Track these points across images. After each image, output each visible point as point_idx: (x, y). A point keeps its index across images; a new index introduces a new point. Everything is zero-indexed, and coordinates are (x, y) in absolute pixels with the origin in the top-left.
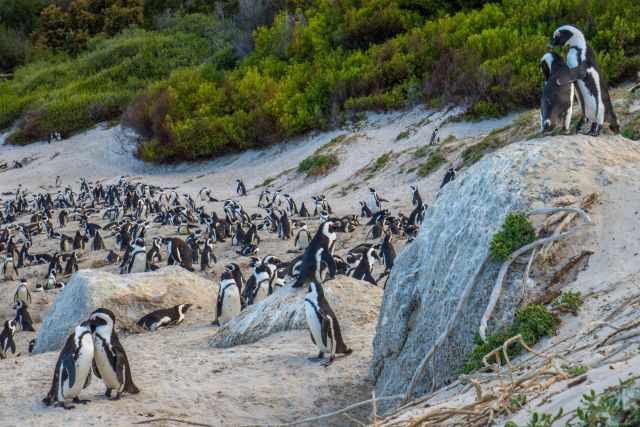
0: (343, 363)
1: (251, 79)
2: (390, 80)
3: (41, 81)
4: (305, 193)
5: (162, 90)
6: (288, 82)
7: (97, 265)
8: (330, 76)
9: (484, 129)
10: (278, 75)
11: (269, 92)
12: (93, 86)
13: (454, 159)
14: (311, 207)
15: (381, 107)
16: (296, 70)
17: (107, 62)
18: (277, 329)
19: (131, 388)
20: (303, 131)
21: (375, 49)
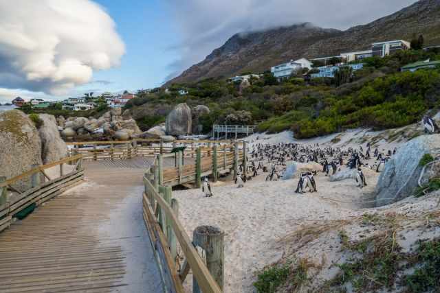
0: (366, 187)
1: (319, 121)
2: (352, 122)
3: (273, 121)
4: (334, 146)
5: (299, 124)
6: (328, 122)
7: (289, 160)
8: (338, 120)
9: (376, 134)
10: (326, 120)
11: (324, 124)
12: (284, 122)
13: (370, 140)
14: (336, 150)
15: (350, 128)
16: (330, 119)
17: (287, 117)
18: (346, 178)
19: (315, 190)
20: (331, 133)
21: (349, 115)
